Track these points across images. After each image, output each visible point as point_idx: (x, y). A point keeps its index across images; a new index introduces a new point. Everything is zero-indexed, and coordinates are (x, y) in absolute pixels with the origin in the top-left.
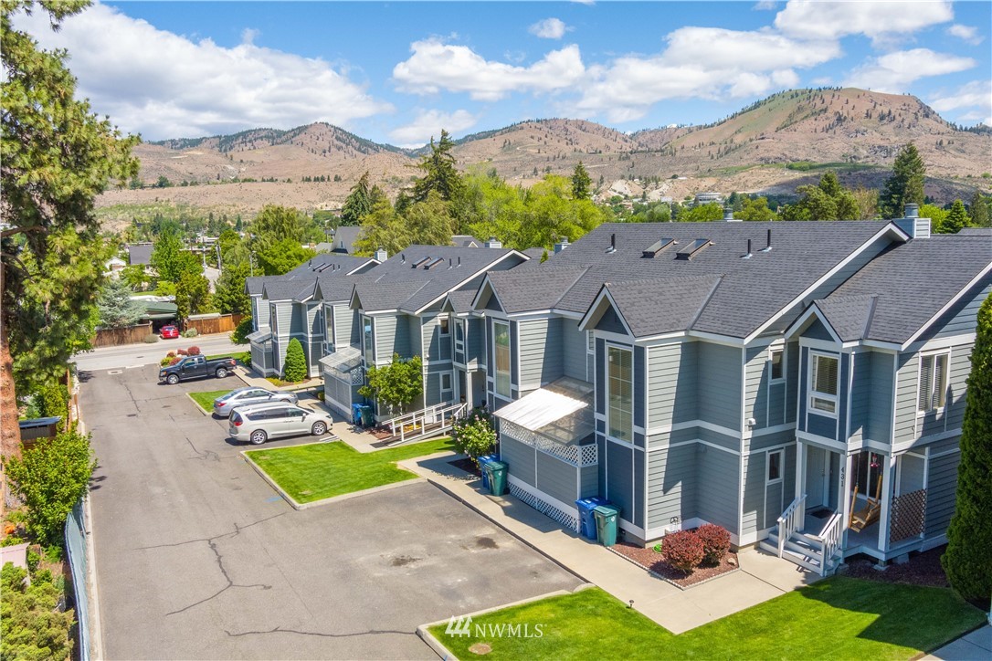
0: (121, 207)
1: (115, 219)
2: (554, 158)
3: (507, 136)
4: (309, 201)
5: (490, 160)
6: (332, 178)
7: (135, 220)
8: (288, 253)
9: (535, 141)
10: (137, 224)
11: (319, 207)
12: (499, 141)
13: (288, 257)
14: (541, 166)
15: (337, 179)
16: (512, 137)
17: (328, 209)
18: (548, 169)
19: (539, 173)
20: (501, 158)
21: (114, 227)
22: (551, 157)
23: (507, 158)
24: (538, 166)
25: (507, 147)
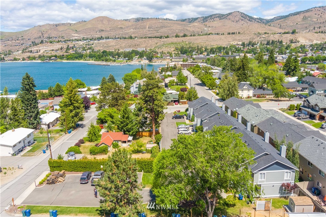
0: (172, 43)
1: (171, 47)
2: (323, 23)
3: (305, 14)
4: (229, 41)
5: (297, 23)
6: (237, 33)
7: (176, 48)
8: (208, 78)
9: (317, 16)
10: (177, 49)
11: (232, 43)
12: (302, 16)
13: (208, 79)
14: (318, 26)
15: (239, 33)
16: (307, 14)
17: (235, 44)
18: (320, 28)
19: (316, 29)
20: (301, 23)
21: (170, 50)
22: (322, 22)
23: (304, 23)
24: (315, 26)
25: (305, 18)
